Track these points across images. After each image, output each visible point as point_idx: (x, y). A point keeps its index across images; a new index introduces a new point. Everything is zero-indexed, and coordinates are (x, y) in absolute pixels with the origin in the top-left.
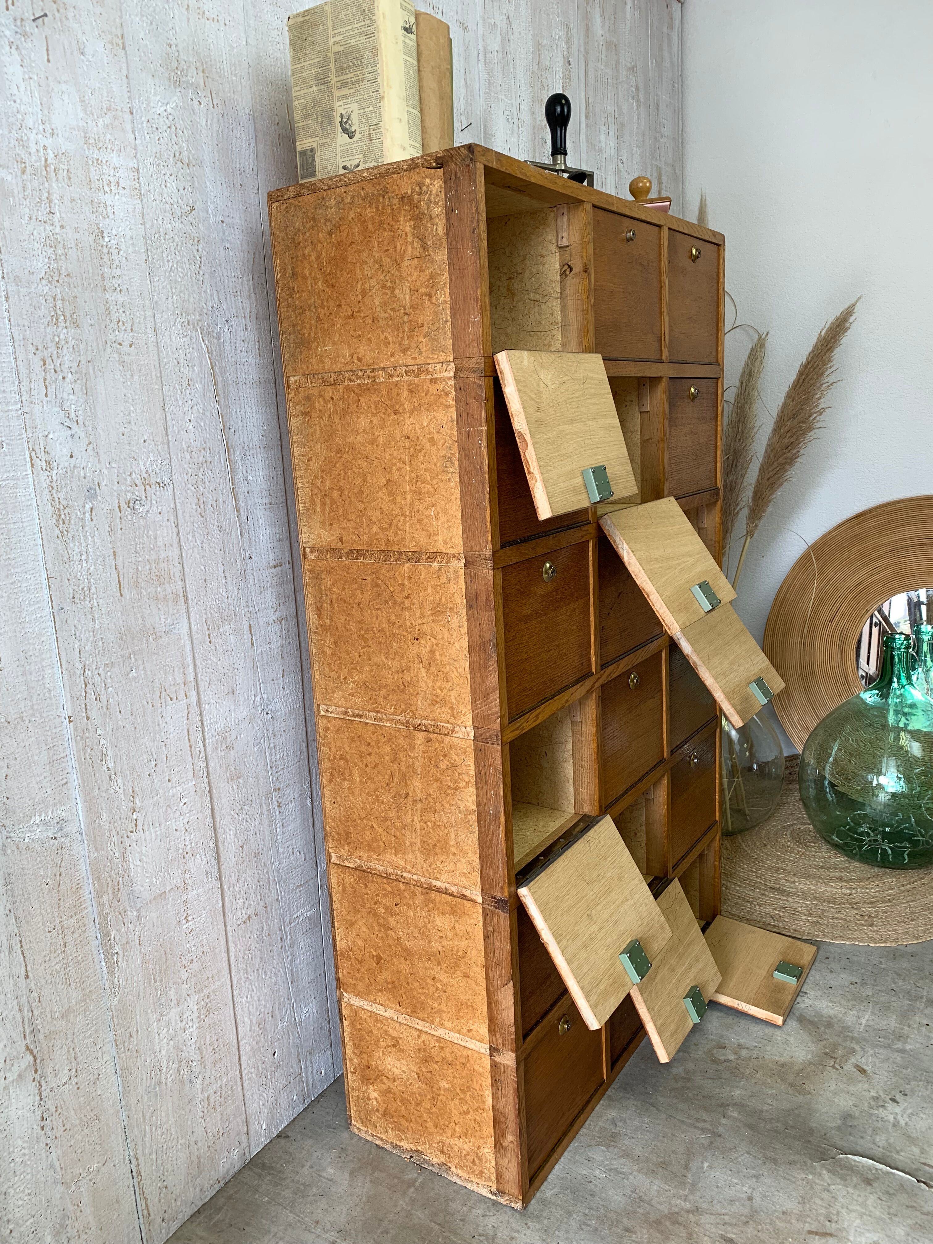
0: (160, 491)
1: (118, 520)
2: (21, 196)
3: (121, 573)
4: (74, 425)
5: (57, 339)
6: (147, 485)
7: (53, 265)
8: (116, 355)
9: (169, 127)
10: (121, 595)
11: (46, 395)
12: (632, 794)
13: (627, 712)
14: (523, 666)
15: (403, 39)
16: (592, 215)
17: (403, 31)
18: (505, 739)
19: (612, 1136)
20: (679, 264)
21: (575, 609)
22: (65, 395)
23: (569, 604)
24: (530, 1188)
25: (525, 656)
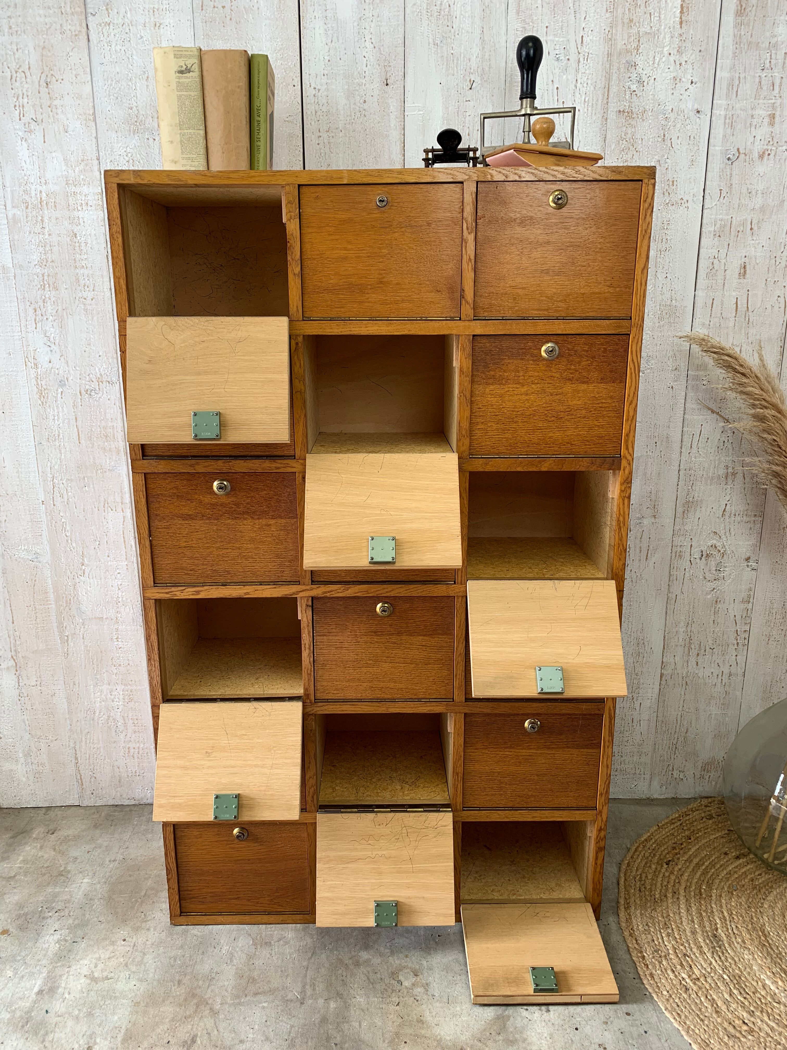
0: (109, 386)
1: (79, 400)
2: (25, 221)
3: (80, 430)
4: (53, 346)
5: (43, 297)
6: (100, 381)
7: (43, 257)
8: (82, 306)
9: (128, 161)
10: (80, 443)
11: (36, 328)
12: (374, 706)
13: (370, 634)
14: (180, 551)
15: (177, 80)
16: (297, 194)
17: (178, 74)
18: (148, 595)
19: (266, 943)
20: (512, 215)
21: (270, 525)
22: (47, 328)
23: (258, 519)
24: (181, 915)
25: (184, 544)
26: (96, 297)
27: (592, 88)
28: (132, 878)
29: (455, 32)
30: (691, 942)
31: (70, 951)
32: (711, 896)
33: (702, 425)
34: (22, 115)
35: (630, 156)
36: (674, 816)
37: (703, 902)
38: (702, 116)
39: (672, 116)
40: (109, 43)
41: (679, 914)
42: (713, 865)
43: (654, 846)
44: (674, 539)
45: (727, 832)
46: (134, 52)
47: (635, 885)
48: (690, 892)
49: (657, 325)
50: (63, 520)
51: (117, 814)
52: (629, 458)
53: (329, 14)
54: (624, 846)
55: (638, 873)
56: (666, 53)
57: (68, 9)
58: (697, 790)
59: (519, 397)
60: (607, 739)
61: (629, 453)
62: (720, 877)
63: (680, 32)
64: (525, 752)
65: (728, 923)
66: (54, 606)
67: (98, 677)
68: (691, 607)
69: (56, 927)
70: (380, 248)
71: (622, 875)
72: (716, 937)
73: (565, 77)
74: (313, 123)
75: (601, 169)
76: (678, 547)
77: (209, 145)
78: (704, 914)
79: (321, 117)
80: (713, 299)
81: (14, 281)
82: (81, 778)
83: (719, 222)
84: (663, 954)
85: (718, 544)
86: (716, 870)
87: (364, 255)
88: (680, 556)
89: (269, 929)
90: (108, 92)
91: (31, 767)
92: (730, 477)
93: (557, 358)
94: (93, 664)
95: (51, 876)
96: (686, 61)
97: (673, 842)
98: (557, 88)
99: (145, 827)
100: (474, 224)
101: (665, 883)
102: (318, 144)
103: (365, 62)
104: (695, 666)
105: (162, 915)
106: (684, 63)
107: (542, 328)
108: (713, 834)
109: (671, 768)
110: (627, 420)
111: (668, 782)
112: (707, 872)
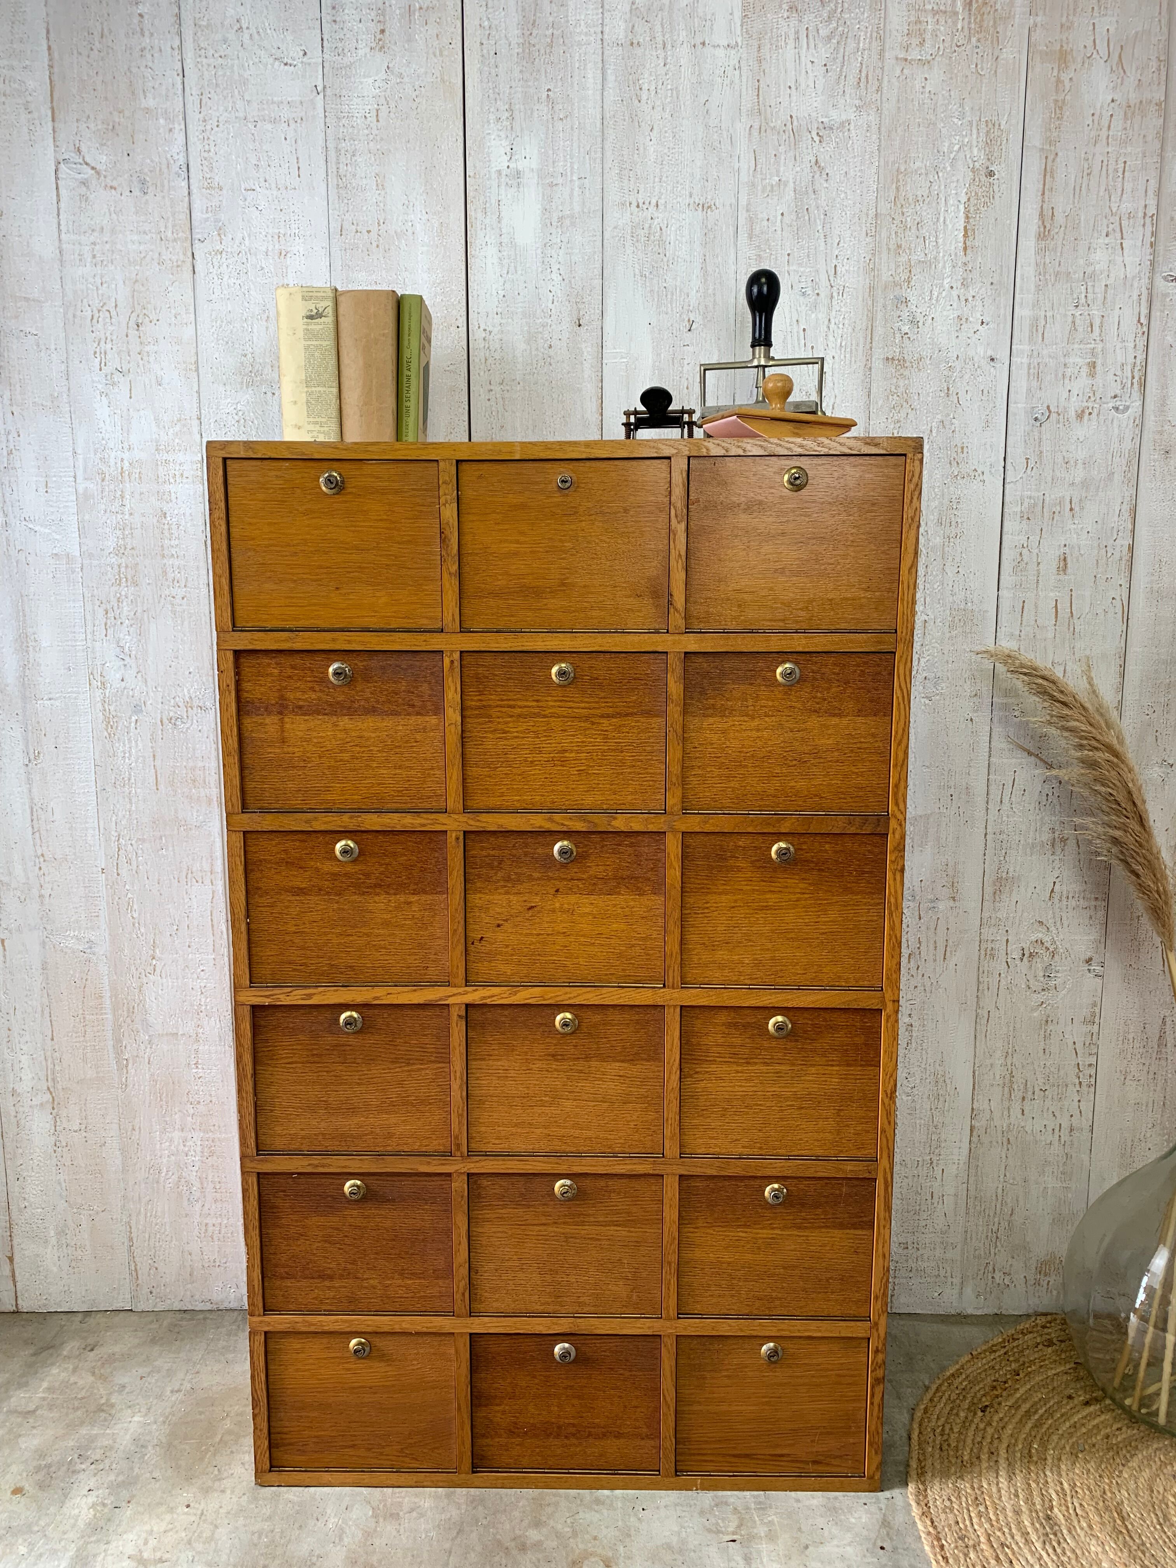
0: (202, 713)
1: (160, 732)
2: (100, 497)
3: (158, 772)
4: (127, 659)
5: (118, 595)
6: (189, 706)
7: (121, 542)
8: (169, 607)
9: (238, 422)
10: (157, 789)
11: (106, 636)
12: (550, 1163)
13: (546, 1057)
14: (288, 938)
15: (305, 327)
16: (455, 472)
17: (305, 320)
18: (242, 999)
19: (391, 1515)
20: (734, 499)
21: (411, 902)
22: (122, 636)
23: (395, 894)
24: (270, 1471)
25: (293, 929)
26: (188, 595)
27: (850, 330)
28: (203, 1416)
29: (668, 261)
30: (1013, 1526)
31: (109, 1520)
32: (1046, 1459)
33: (1015, 772)
34: (103, 364)
35: (903, 415)
36: (995, 1341)
37: (1032, 1468)
38: (998, 365)
39: (958, 365)
40: (220, 276)
41: (997, 1484)
42: (1050, 1413)
43: (964, 1384)
44: (982, 931)
45: (1073, 1365)
46: (252, 286)
47: (934, 1441)
48: (1014, 1452)
49: (948, 635)
50: (130, 895)
51: (184, 1323)
52: (901, 817)
53: (505, 239)
54: (920, 1383)
55: (940, 1423)
56: (947, 286)
57: (169, 234)
58: (1030, 1302)
59: (749, 733)
60: (882, 1216)
61: (899, 810)
62: (1060, 1432)
63: (964, 259)
64: (765, 1233)
65: (1069, 1499)
66: (110, 1016)
67: (168, 1119)
68: (1011, 1028)
69: (92, 1484)
70: (561, 541)
71: (916, 1426)
72: (1050, 1519)
73: (813, 316)
74: (482, 373)
75: (852, 440)
76: (989, 942)
77: (343, 406)
78: (1033, 1485)
79: (493, 366)
80: (1024, 602)
81: (81, 574)
82: (136, 1269)
83: (1027, 501)
84: (971, 1543)
85: (1047, 939)
86: (1055, 1421)
87: (541, 550)
88: (992, 956)
89: (397, 1495)
90: (215, 336)
91: (65, 1251)
92: (1058, 845)
93: (798, 682)
94: (161, 1100)
95: (87, 1411)
96: (974, 297)
97: (993, 1378)
98: (804, 330)
99: (225, 1343)
100: (685, 511)
101: (979, 1439)
102: (489, 400)
103: (551, 298)
104: (1020, 1116)
105: (243, 1470)
106: (970, 299)
107: (776, 643)
108: (1052, 1369)
109: (991, 1268)
110: (896, 765)
111: (988, 1289)
112: (1041, 1424)
